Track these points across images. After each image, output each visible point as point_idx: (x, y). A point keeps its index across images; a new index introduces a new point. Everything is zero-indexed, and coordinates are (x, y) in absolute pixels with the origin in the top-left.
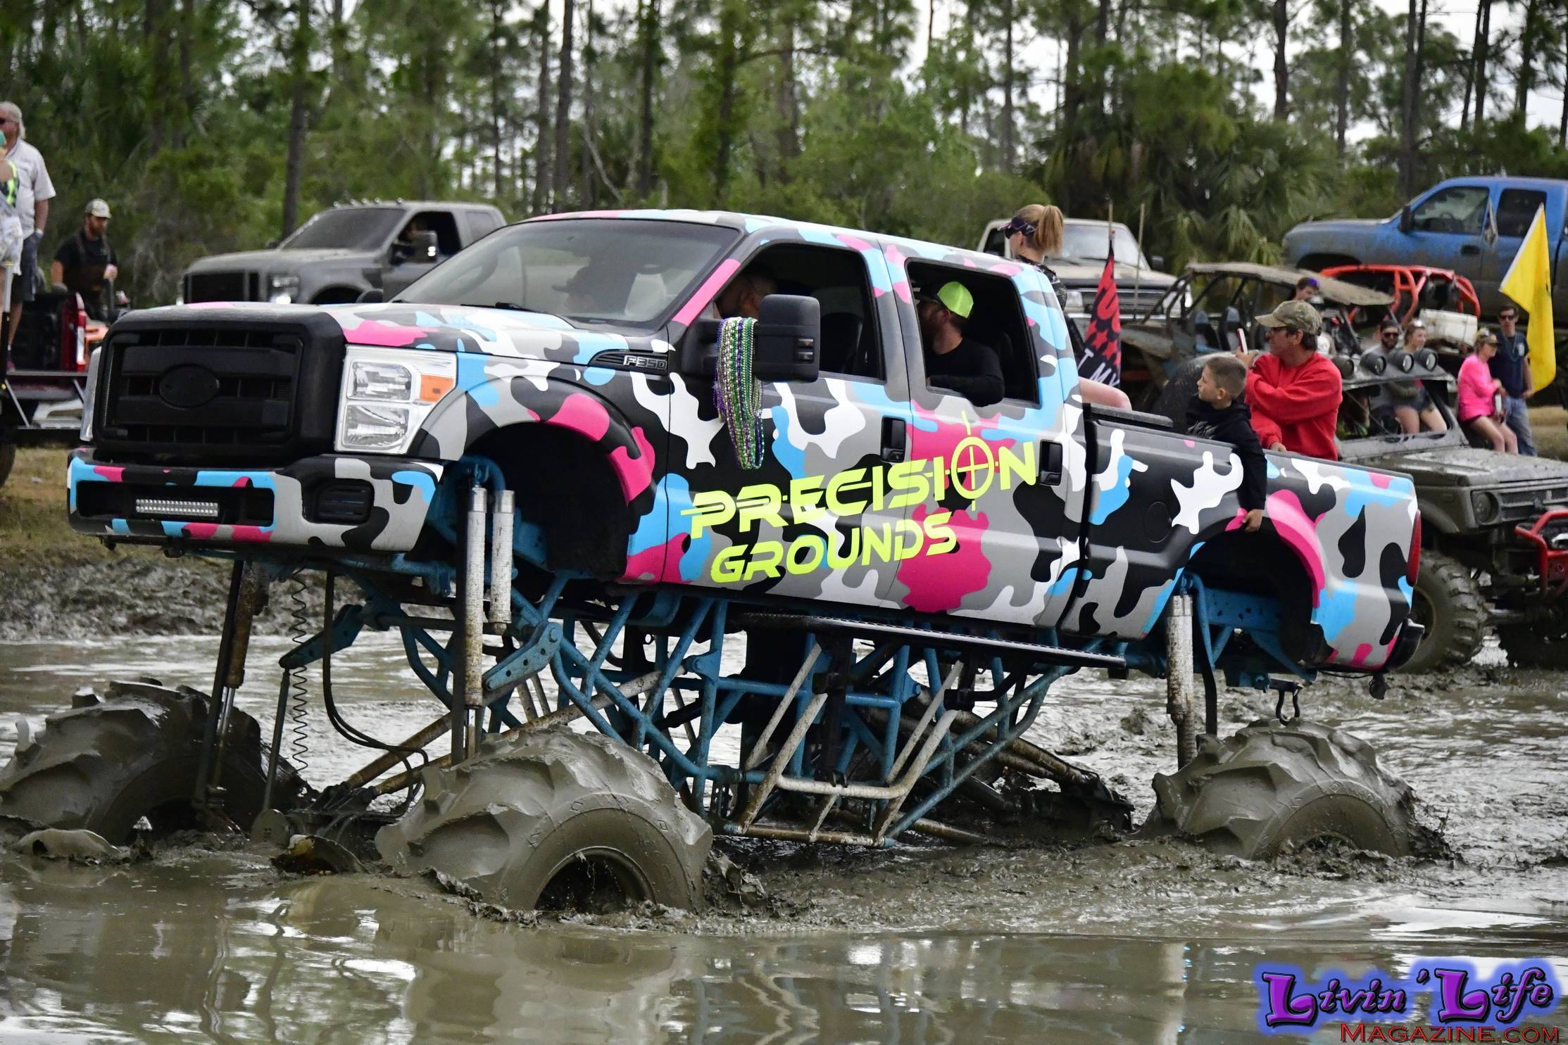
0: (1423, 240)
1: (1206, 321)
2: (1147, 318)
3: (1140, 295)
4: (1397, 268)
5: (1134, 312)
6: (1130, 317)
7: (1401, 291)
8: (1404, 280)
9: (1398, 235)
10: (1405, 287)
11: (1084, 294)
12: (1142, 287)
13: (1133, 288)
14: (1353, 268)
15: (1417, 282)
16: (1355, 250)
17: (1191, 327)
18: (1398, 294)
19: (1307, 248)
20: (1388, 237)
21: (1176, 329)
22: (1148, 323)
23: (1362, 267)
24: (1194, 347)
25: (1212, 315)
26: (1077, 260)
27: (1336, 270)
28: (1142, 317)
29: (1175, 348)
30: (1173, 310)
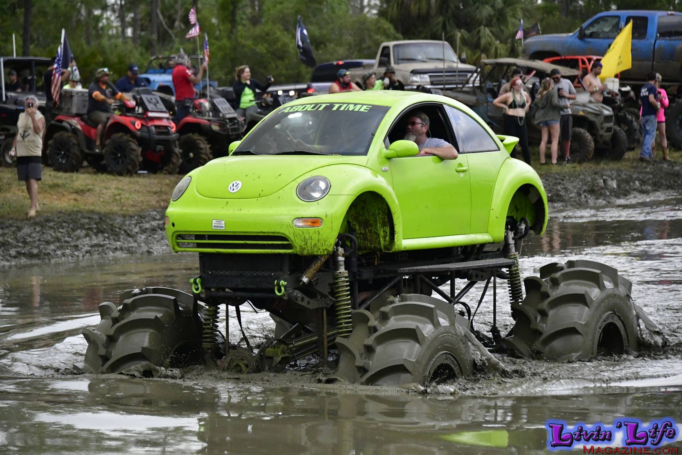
0: (590, 42)
1: (492, 87)
2: (464, 87)
3: (459, 75)
4: (579, 57)
5: (457, 84)
6: (454, 86)
7: (583, 68)
8: (583, 62)
9: (578, 41)
10: (584, 66)
11: (430, 76)
12: (460, 72)
13: (455, 72)
14: (559, 58)
15: (589, 63)
16: (557, 49)
17: (485, 90)
18: (581, 69)
19: (534, 49)
20: (573, 42)
21: (478, 91)
22: (464, 89)
23: (563, 57)
24: (487, 99)
25: (494, 84)
26: (425, 60)
27: (552, 59)
28: (461, 86)
29: (477, 100)
30: (476, 82)
